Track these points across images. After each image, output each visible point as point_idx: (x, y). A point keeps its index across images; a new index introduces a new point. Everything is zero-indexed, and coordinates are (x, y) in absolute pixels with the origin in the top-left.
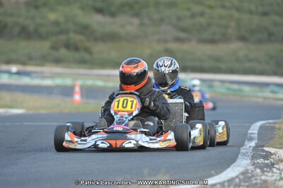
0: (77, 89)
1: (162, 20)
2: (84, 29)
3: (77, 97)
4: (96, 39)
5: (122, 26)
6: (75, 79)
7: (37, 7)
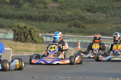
0: (79, 44)
1: (115, 15)
2: (82, 18)
3: (79, 47)
4: (87, 23)
5: (98, 17)
6: (78, 39)
7: (62, 9)
